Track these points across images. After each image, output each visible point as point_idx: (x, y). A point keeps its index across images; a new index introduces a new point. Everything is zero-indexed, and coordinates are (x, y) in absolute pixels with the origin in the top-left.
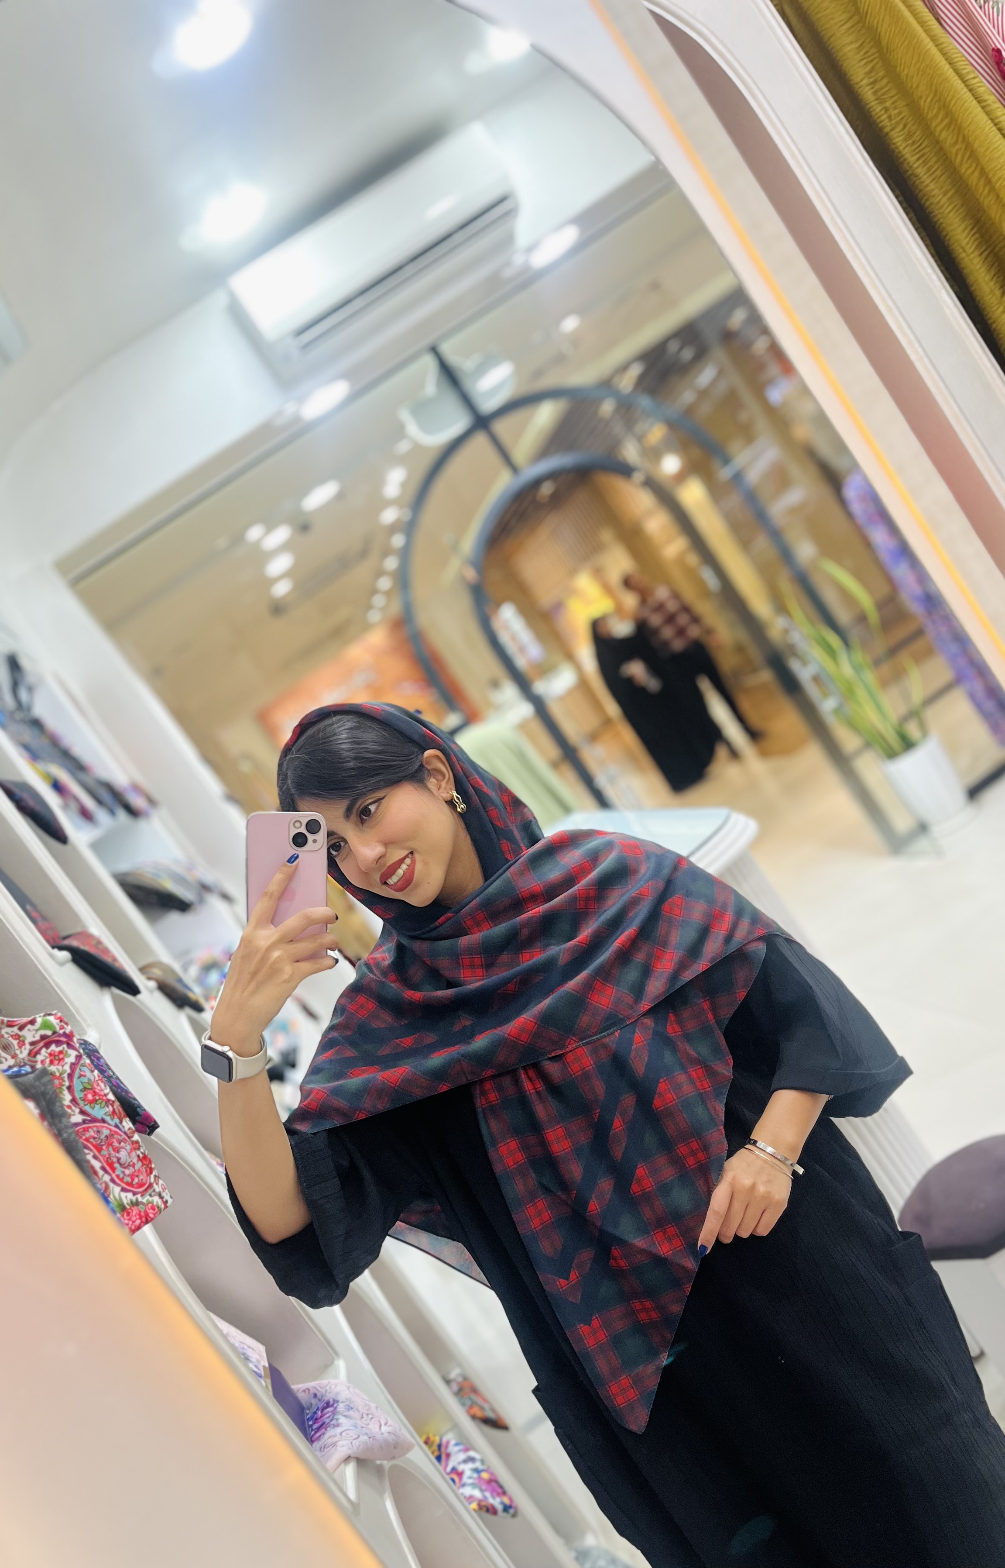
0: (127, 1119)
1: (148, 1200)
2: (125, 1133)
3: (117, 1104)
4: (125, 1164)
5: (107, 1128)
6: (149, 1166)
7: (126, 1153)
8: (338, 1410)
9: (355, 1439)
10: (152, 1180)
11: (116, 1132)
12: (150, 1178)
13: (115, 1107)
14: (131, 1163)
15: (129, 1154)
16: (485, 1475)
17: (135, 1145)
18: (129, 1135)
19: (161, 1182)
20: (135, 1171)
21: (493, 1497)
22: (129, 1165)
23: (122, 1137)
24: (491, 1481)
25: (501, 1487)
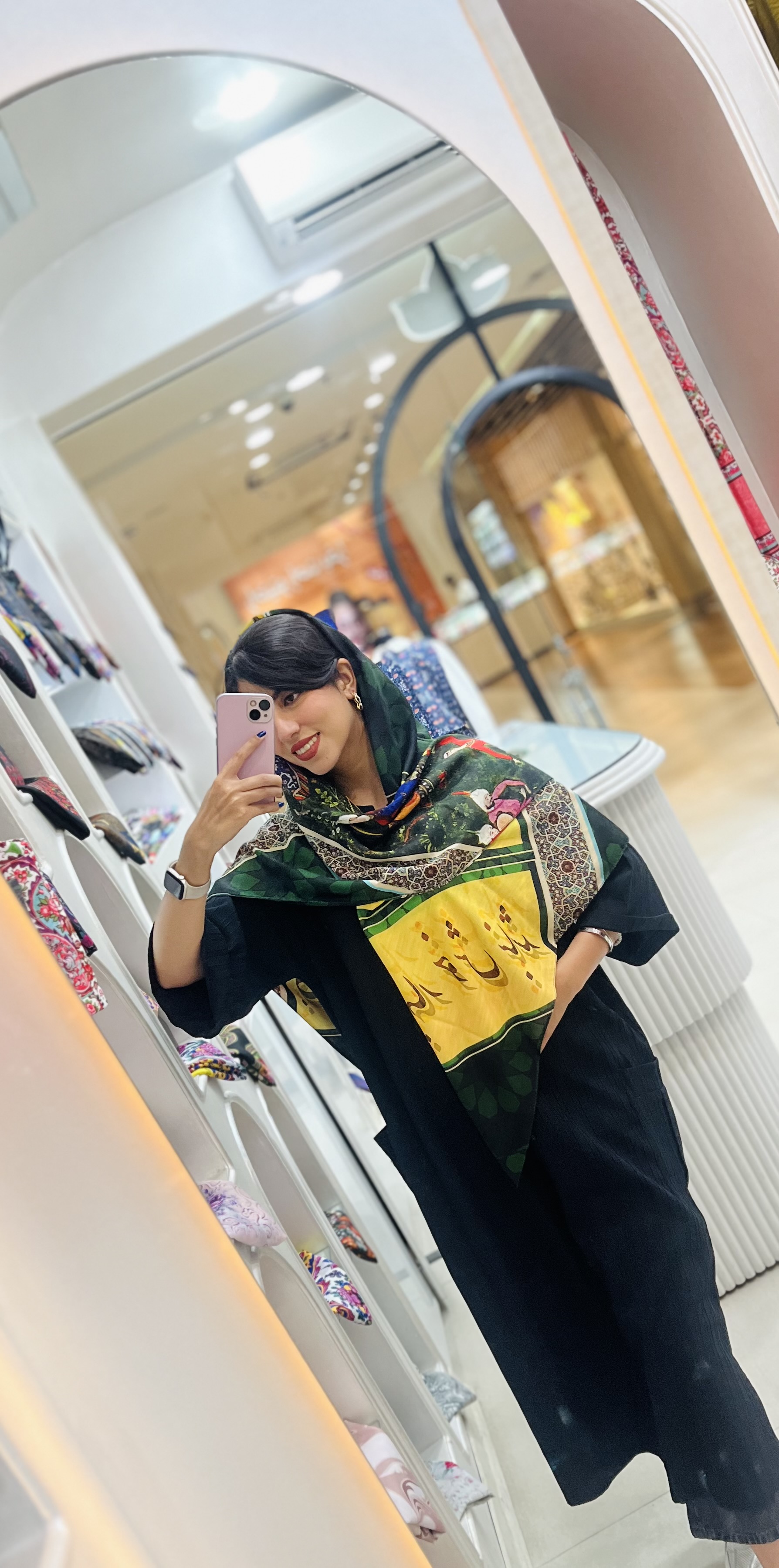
0: (75, 933)
1: (87, 1001)
2: (73, 944)
3: (67, 920)
4: (70, 969)
5: (58, 938)
6: (91, 973)
7: (72, 960)
8: (224, 1202)
9: (233, 1226)
10: (92, 985)
11: (65, 943)
12: (91, 983)
13: (66, 922)
14: (76, 969)
15: (75, 961)
16: (347, 1287)
17: (80, 955)
18: (77, 946)
19: (99, 988)
20: (78, 975)
21: (352, 1306)
22: (73, 970)
23: (70, 947)
24: (351, 1293)
25: (360, 1299)
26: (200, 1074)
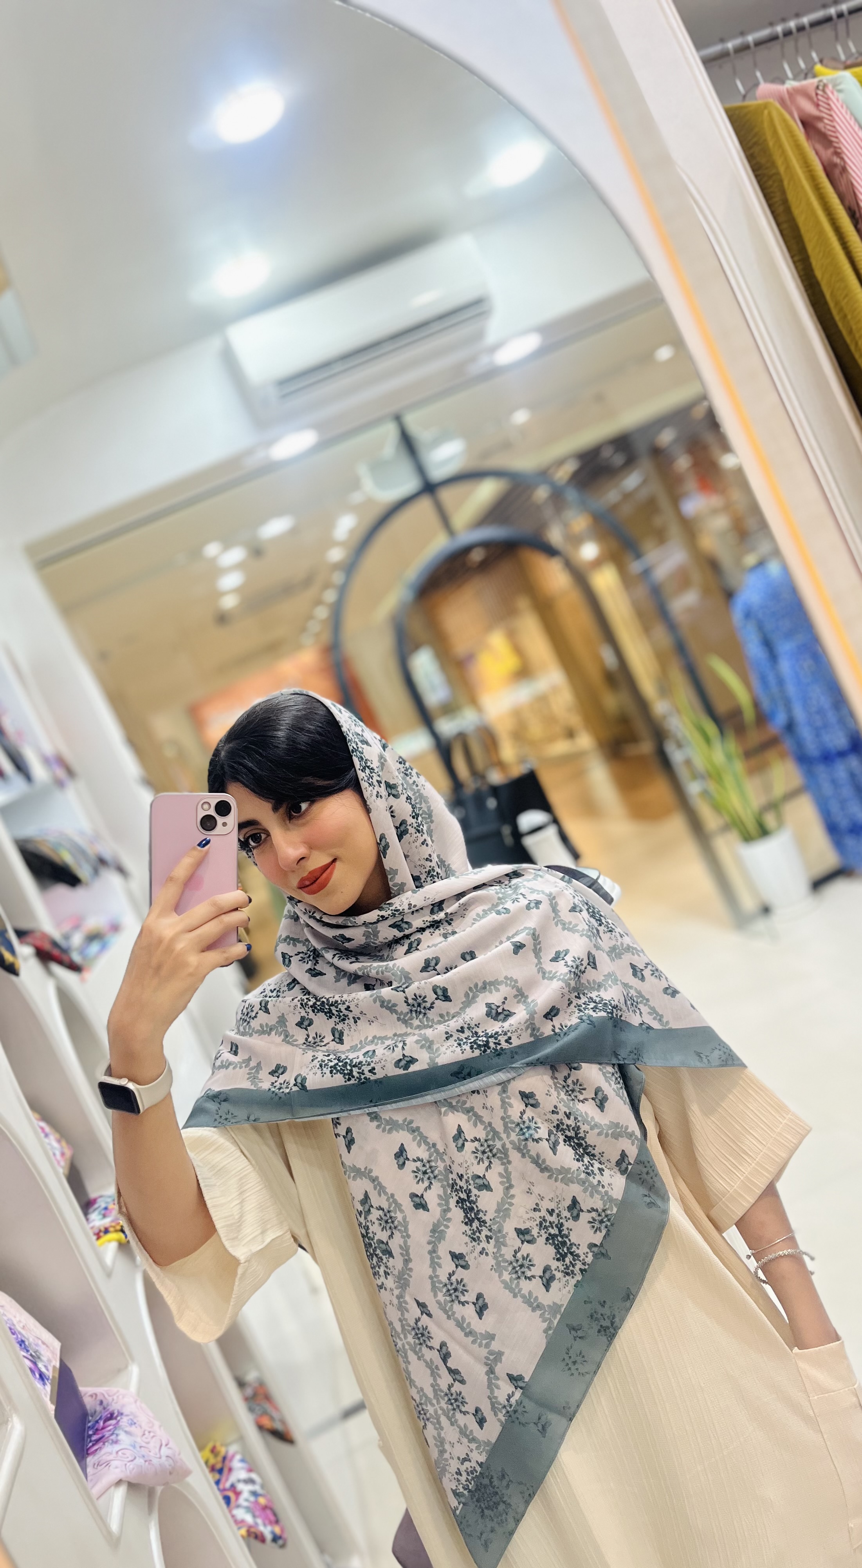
8: (120, 1423)
9: (129, 1462)
16: (262, 1500)
21: (265, 1525)
24: (265, 1508)
25: (275, 1514)
26: (109, 1241)
